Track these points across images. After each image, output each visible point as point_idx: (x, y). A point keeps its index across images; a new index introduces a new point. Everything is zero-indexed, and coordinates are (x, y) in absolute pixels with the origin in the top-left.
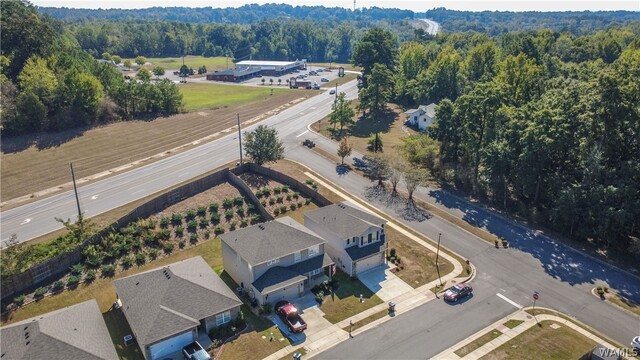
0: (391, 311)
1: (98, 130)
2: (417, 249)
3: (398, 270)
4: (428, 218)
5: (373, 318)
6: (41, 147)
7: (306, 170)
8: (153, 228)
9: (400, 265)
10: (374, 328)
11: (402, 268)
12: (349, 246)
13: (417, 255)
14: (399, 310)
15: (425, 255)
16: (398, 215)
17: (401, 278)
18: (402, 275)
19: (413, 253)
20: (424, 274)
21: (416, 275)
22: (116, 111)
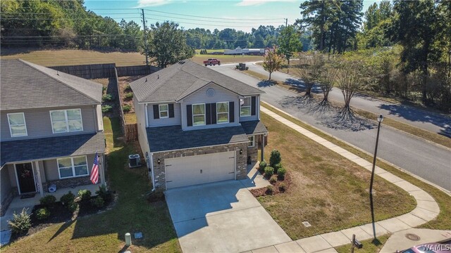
4: (370, 128)
9: (281, 184)
12: (156, 124)
15: (348, 173)
16: (319, 122)
17: (268, 210)
18: (274, 203)
19: (323, 168)
20: (331, 208)
21: (309, 209)
22: (74, 40)
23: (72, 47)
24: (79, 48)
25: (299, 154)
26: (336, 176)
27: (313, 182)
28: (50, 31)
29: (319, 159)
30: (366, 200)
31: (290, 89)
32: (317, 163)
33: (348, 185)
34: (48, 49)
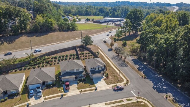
0: (96, 89)
1: (52, 33)
2: (116, 74)
3: (106, 79)
4: (126, 66)
5: (89, 90)
6: (36, 37)
7: (99, 49)
8: (49, 59)
10: (88, 93)
11: (107, 79)
12: (91, 70)
13: (115, 76)
14: (98, 89)
16: (118, 64)
17: (105, 82)
24: (59, 31)
25: (111, 72)
28: (52, 27)
30: (118, 81)
31: (115, 52)
33: (116, 78)
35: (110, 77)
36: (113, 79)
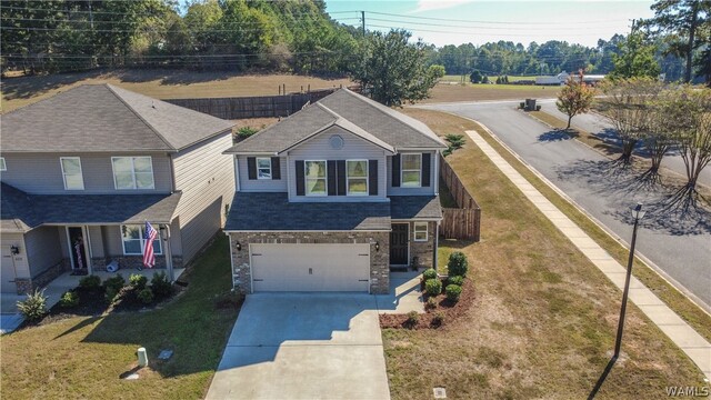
7: (474, 128)
15: (593, 314)
16: (613, 210)
17: (388, 354)
18: (404, 344)
19: (549, 297)
20: (509, 374)
21: (464, 367)
22: (288, 62)
23: (284, 71)
24: (293, 73)
25: (523, 264)
26: (564, 315)
27: (511, 319)
28: (256, 49)
29: (554, 278)
30: (593, 372)
31: (597, 146)
32: (546, 286)
33: (578, 336)
34: (252, 74)
35: (489, 309)
36: (517, 342)
